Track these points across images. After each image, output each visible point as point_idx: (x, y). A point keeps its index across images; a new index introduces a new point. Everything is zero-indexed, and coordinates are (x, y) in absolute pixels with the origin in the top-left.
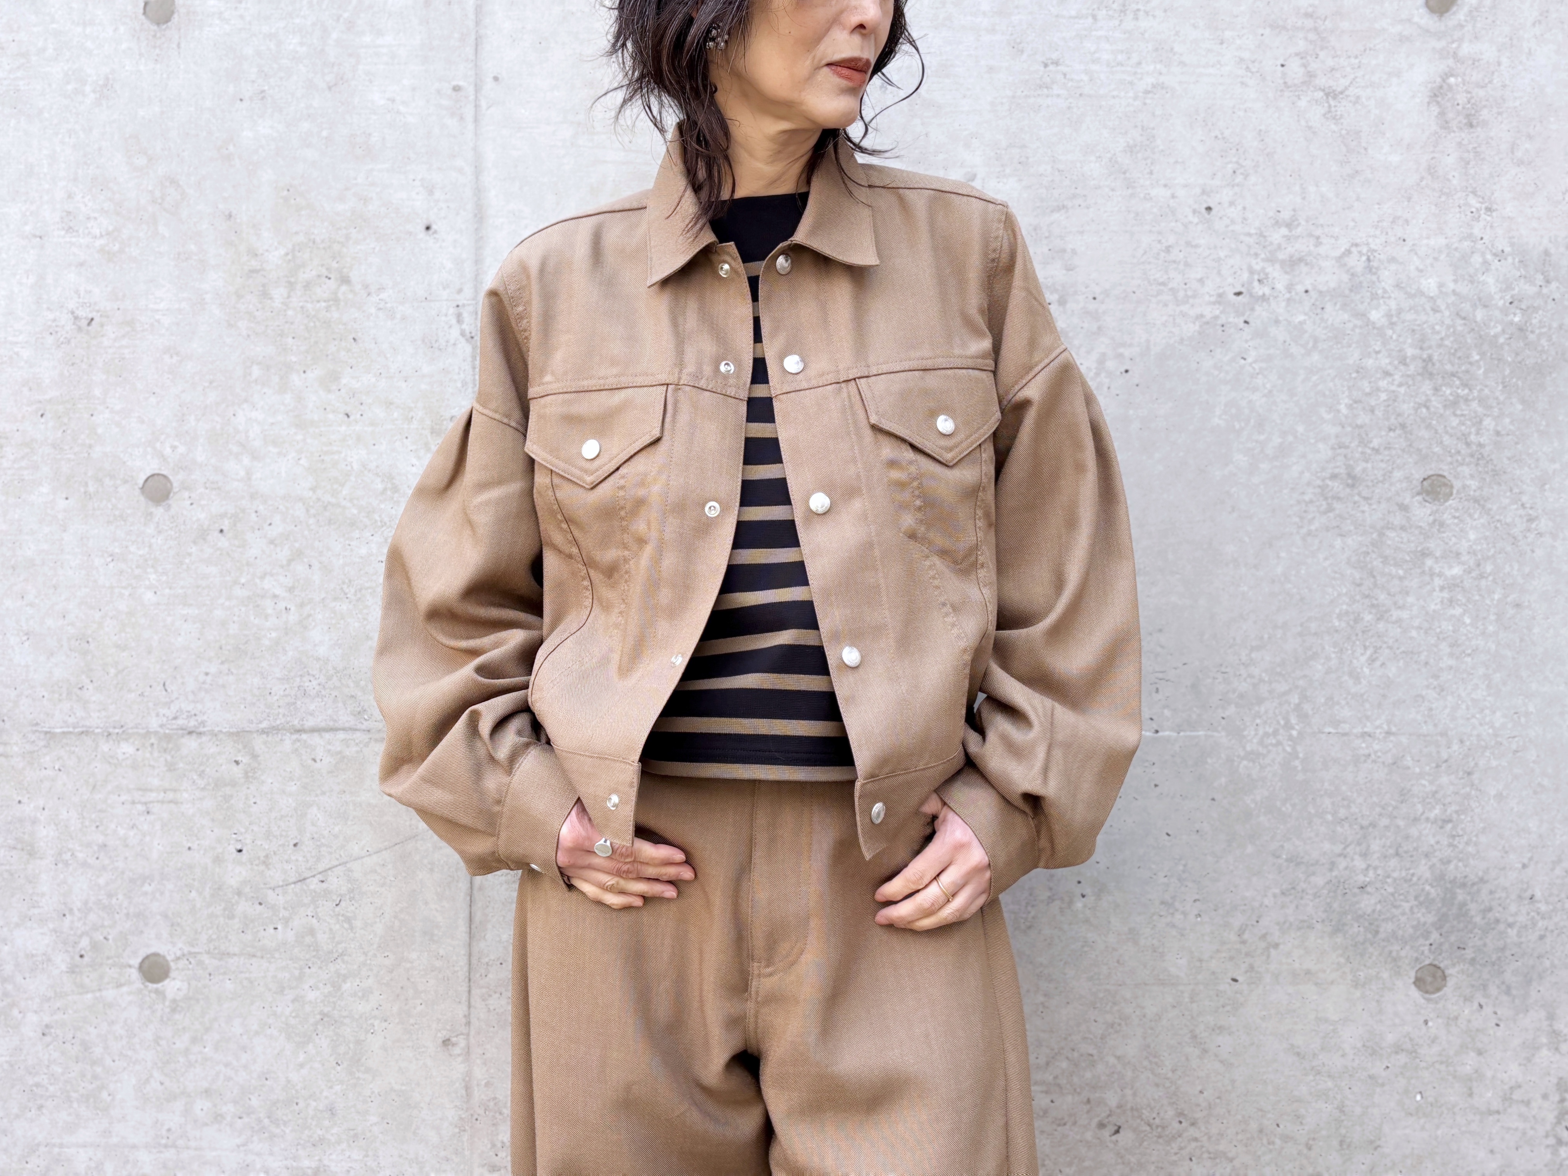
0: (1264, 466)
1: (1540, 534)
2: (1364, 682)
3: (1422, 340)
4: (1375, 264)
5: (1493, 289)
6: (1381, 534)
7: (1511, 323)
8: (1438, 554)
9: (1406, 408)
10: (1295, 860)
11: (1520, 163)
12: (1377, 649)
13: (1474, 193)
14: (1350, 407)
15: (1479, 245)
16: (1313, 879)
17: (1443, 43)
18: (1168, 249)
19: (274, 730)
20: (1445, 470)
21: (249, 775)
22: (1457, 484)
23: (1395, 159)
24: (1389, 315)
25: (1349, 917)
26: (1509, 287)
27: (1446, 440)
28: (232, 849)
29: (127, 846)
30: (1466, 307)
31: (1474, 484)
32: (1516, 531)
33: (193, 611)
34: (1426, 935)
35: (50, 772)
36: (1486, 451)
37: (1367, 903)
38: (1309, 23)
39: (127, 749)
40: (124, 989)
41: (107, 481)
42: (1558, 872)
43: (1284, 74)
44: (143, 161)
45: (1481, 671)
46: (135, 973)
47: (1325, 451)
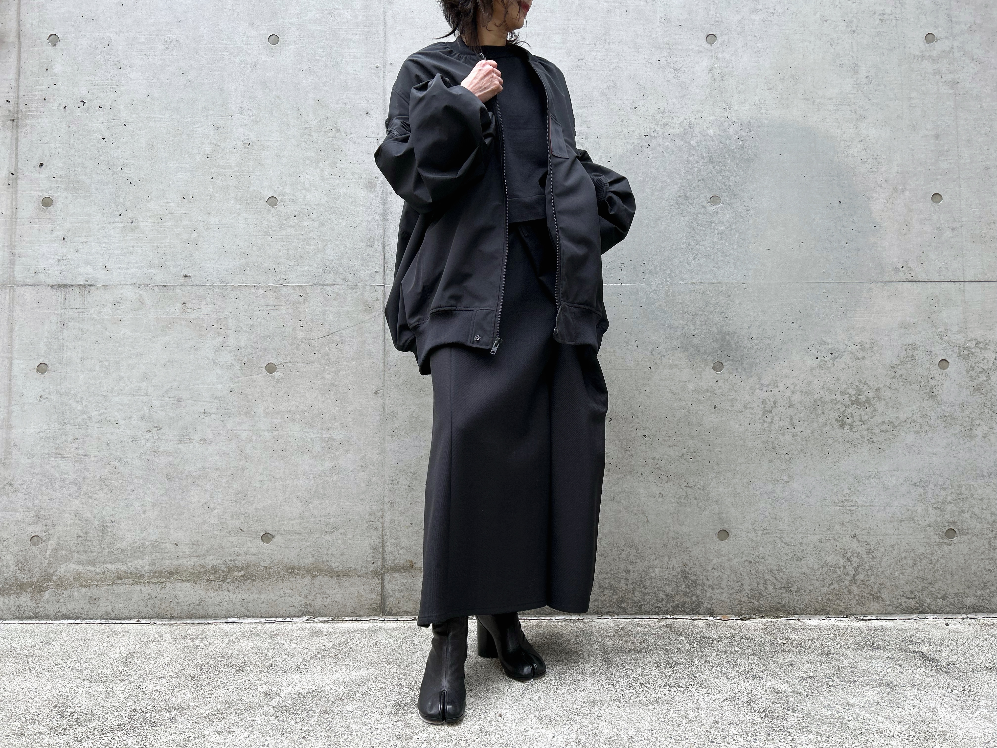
0: (656, 193)
1: (751, 215)
2: (692, 266)
3: (709, 151)
4: (692, 126)
5: (732, 134)
6: (697, 216)
7: (739, 145)
8: (716, 222)
9: (704, 173)
10: (670, 327)
11: (739, 92)
12: (696, 255)
13: (725, 102)
14: (685, 173)
15: (727, 119)
16: (676, 333)
17: (713, 53)
18: (622, 121)
19: (314, 285)
20: (718, 194)
21: (305, 300)
22: (722, 199)
23: (698, 91)
24: (697, 143)
25: (689, 346)
26: (738, 133)
27: (718, 183)
28: (299, 326)
29: (261, 325)
30: (723, 140)
31: (728, 199)
32: (743, 214)
33: (285, 244)
34: (716, 352)
35: (234, 300)
36: (732, 188)
37: (695, 341)
38: (667, 46)
39: (262, 291)
40: (260, 375)
41: (255, 199)
42: (761, 329)
43: (659, 64)
44: (268, 91)
45: (732, 261)
46: (263, 370)
47: (677, 188)
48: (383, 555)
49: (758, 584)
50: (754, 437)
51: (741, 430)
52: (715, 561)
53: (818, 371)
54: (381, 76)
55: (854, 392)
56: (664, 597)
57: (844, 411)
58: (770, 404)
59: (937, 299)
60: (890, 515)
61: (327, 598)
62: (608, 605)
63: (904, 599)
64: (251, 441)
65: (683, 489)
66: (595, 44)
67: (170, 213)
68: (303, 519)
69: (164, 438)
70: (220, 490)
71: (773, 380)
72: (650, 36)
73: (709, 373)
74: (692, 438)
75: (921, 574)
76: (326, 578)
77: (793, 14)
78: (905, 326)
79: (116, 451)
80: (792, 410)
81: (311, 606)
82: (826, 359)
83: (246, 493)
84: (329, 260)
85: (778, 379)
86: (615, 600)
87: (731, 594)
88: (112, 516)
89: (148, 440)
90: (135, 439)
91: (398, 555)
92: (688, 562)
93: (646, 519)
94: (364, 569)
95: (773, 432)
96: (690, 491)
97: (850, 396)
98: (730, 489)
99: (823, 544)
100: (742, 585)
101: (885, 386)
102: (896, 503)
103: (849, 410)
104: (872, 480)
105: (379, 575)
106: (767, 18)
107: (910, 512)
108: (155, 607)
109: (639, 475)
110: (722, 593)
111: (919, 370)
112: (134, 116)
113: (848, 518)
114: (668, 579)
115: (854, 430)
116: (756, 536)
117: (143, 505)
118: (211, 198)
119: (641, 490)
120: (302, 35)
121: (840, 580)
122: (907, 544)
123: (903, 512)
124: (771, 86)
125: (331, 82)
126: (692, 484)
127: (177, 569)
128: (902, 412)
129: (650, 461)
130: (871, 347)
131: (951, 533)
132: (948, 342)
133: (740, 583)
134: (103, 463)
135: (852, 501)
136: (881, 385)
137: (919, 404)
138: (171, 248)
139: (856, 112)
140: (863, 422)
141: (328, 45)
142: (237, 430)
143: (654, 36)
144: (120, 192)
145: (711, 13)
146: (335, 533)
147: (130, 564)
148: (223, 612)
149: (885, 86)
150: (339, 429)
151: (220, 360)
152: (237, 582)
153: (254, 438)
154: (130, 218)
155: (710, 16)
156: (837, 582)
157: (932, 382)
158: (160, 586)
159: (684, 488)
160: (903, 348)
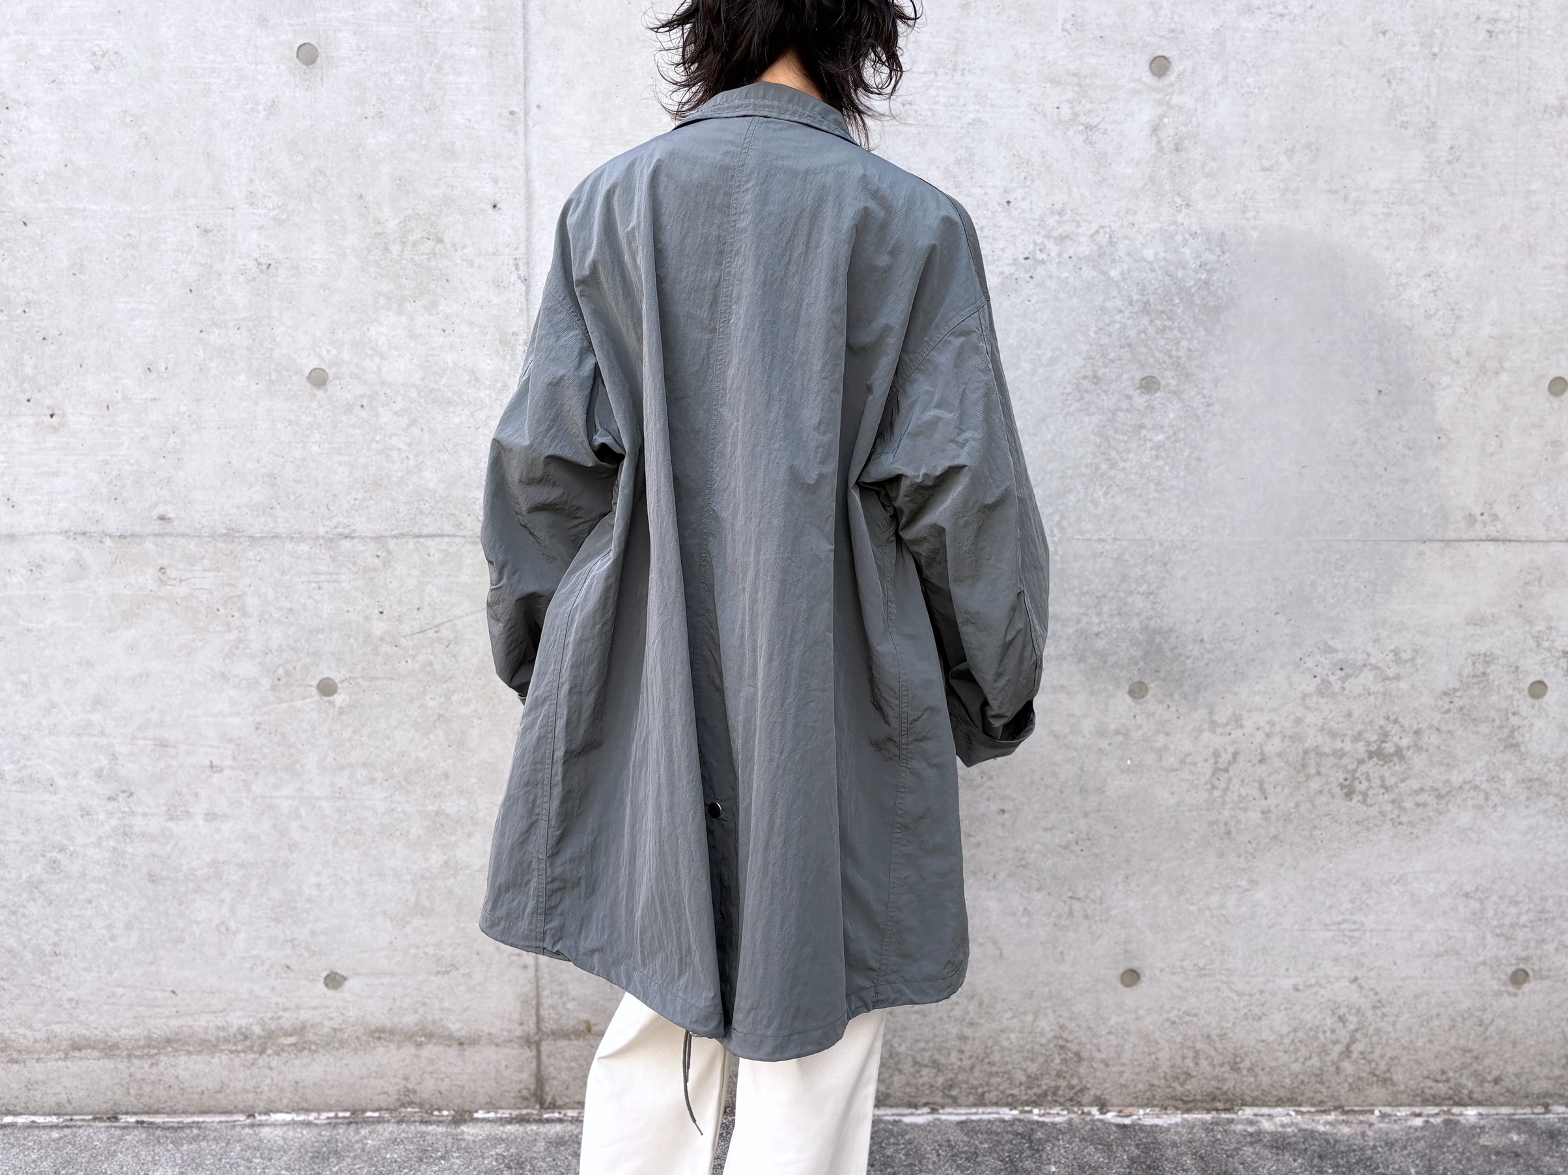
0: (1041, 370)
1: (1214, 415)
2: (1101, 507)
3: (1143, 290)
4: (1114, 240)
5: (1189, 257)
6: (1114, 414)
7: (1200, 279)
8: (1149, 426)
9: (1132, 333)
10: (1056, 618)
11: (1207, 175)
12: (1109, 487)
13: (1179, 194)
14: (1096, 333)
15: (1181, 228)
17: (1161, 95)
19: (402, 535)
20: (1156, 373)
21: (386, 564)
22: (1163, 383)
23: (1129, 171)
24: (1122, 274)
25: (1088, 653)
26: (1199, 256)
27: (1157, 354)
28: (376, 611)
29: (306, 609)
30: (1172, 268)
31: (1173, 382)
32: (1199, 412)
33: (345, 458)
34: (1136, 663)
35: (253, 563)
36: (1182, 361)
37: (1100, 644)
38: (1075, 80)
39: (304, 547)
40: (308, 700)
41: (284, 373)
42: (1219, 624)
43: (1059, 114)
44: (300, 158)
45: (1175, 500)
46: (314, 691)
47: (1079, 361)
48: (538, 1010)
49: (1184, 1058)
50: (1194, 813)
51: (1173, 801)
52: (1113, 1021)
53: (1314, 699)
54: (521, 133)
55: (1375, 737)
56: (1023, 1079)
57: (1355, 771)
58: (1225, 757)
59: (1538, 574)
60: (1418, 945)
61: (442, 1080)
62: (927, 1092)
63: (1430, 1083)
64: (298, 817)
65: (1065, 902)
66: (936, 73)
67: (126, 398)
68: (396, 950)
69: (140, 810)
70: (247, 900)
71: (1234, 714)
72: (1043, 58)
73: (1122, 701)
74: (1086, 815)
75: (1462, 1042)
76: (440, 1049)
77: (1320, 18)
78: (1477, 621)
79: (54, 833)
80: (1264, 767)
81: (415, 1092)
82: (1332, 678)
83: (292, 904)
84: (429, 490)
85: (1244, 713)
86: (939, 1085)
87: (1138, 1074)
88: (55, 945)
89: (110, 814)
90: (86, 813)
91: (564, 1012)
92: (1067, 1023)
93: (998, 953)
94: (505, 1033)
95: (1229, 806)
96: (1077, 906)
97: (1368, 744)
98: (1146, 902)
99: (1299, 994)
100: (1157, 1059)
101: (1430, 727)
102: (1430, 926)
103: (1363, 769)
104: (1393, 887)
105: (533, 1042)
106: (1270, 26)
107: (1453, 940)
108: (142, 1095)
109: (990, 877)
110: (1121, 1073)
111: (1494, 698)
112: (41, 205)
113: (1344, 950)
114: (1032, 1051)
115: (1369, 802)
116: (1187, 980)
117: (110, 927)
118: (201, 369)
119: (993, 905)
120: (363, 46)
121: (1324, 1051)
122: (1444, 993)
123: (1441, 941)
124: (1267, 164)
125: (424, 142)
126: (1081, 894)
127: (178, 1034)
128: (1455, 772)
129: (1010, 854)
130: (1413, 659)
131: (1519, 978)
132: (1549, 650)
133: (1153, 1057)
134: (32, 854)
135: (1355, 923)
136: (1424, 726)
137: (1486, 758)
138: (132, 465)
139: (1423, 219)
140: (1386, 788)
141: (414, 67)
142: (272, 797)
143: (1050, 58)
144: (26, 357)
145: (1162, 13)
146: (453, 973)
147: (94, 1025)
148: (262, 1104)
149: (1484, 166)
150: (455, 797)
151: (234, 672)
152: (284, 1055)
153: (303, 812)
154: (48, 407)
155: (1160, 20)
156: (1319, 1055)
157: (1514, 721)
158: (150, 1061)
159: (1068, 901)
160: (1470, 661)
